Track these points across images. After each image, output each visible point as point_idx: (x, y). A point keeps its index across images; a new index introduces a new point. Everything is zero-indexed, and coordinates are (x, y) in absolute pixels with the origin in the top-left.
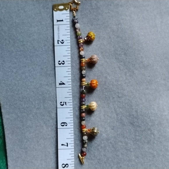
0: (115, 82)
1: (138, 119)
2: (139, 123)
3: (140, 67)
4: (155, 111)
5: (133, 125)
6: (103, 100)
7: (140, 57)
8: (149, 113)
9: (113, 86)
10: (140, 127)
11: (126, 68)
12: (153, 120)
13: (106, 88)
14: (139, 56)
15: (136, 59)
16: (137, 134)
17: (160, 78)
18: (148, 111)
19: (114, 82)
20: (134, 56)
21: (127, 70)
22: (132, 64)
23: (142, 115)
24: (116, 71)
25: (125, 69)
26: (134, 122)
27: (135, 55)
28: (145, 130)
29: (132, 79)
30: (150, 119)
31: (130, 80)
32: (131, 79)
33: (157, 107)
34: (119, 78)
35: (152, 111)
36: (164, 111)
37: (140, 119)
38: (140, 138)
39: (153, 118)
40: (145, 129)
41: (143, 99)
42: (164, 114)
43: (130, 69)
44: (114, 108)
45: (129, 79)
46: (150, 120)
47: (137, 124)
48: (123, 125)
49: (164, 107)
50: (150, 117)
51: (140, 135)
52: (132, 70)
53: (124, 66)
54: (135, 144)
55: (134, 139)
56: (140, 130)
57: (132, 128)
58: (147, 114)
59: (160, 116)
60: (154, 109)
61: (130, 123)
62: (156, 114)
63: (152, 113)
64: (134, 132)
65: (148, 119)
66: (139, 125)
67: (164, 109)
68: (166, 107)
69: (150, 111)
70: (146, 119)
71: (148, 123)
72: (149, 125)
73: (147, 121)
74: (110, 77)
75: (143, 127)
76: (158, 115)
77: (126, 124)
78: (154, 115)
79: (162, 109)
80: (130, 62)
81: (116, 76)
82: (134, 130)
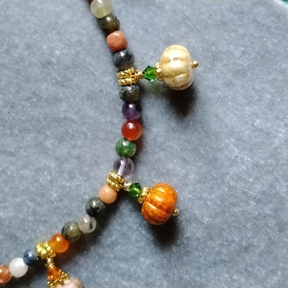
0: (39, 204)
1: (220, 235)
2: (233, 241)
3: (57, 82)
4: (243, 163)
5: (223, 262)
7: (26, 53)
8: (232, 183)
9: (45, 222)
11: (20, 131)
12: (264, 193)
14: (16, 53)
15: (18, 72)
16: (263, 272)
18: (223, 182)
19: (38, 209)
20: (5, 71)
21: (32, 135)
22: (28, 99)
23: (218, 210)
24: (4, 171)
25: (23, 138)
26: (219, 253)
28: (271, 243)
29: (79, 143)
30: (254, 198)
31: (75, 153)
32: (74, 147)
33: (236, 146)
34: (37, 181)
35: (233, 170)
36: (268, 134)
37: (225, 227)
38: (279, 273)
39: (258, 187)
40: (270, 239)
41: (171, 166)
42: (277, 141)
43: (38, 120)
44: (120, 275)
45: (69, 152)
46: (258, 201)
47: (232, 249)
49: (258, 122)
50: (244, 193)
51: (271, 267)
52: (45, 119)
53: (8, 132)
56: (260, 255)
57: (228, 272)
58: (232, 195)
59: (270, 161)
60: (233, 158)
61: (210, 267)
62: (257, 167)
63: (239, 178)
64: (247, 278)
65: (250, 205)
66: (239, 246)
67: (261, 130)
68: (262, 118)
69: (228, 176)
70: (243, 211)
71: (259, 215)
72: (268, 214)
73: (250, 214)
74: (5, 208)
75: (255, 240)
76: (262, 162)
77: (202, 281)
78: (251, 177)
79: (256, 133)
80: (13, 103)
81: (22, 188)
82: (239, 272)
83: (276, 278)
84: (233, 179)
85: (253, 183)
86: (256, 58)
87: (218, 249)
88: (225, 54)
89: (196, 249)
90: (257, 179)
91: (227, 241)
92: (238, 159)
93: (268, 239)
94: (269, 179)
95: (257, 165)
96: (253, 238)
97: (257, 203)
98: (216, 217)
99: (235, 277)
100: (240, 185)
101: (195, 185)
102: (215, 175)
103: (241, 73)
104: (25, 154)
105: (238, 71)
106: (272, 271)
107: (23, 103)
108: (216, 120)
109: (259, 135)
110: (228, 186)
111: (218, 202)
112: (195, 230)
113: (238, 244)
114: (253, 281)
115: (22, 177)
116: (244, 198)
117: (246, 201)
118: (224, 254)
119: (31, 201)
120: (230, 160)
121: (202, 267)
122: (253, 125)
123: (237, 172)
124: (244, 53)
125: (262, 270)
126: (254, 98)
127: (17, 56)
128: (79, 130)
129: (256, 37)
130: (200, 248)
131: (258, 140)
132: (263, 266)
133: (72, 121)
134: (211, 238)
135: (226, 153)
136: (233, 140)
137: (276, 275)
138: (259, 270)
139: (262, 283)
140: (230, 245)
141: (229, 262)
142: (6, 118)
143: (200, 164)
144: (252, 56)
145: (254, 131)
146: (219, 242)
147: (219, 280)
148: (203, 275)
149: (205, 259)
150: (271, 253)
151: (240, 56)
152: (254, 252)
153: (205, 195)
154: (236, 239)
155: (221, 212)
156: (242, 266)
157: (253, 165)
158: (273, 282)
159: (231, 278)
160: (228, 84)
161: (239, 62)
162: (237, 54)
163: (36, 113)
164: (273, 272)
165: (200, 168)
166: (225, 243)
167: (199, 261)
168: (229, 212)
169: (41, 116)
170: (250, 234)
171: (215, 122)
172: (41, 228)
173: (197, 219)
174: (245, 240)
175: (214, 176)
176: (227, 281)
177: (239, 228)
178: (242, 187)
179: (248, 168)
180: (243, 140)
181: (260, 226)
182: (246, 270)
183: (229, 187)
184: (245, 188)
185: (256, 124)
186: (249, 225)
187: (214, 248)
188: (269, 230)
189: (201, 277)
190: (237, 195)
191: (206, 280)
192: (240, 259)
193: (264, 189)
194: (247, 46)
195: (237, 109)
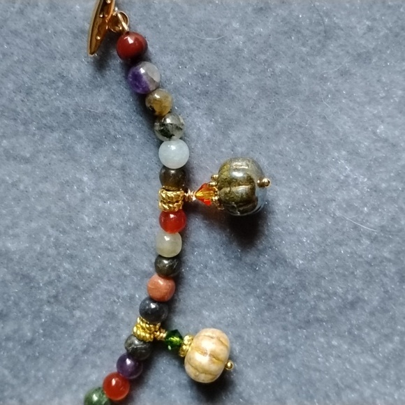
0: (64, 232)
1: (318, 285)
2: (335, 294)
4: (356, 186)
5: (319, 320)
6: (99, 350)
8: (338, 214)
9: (71, 257)
10: (353, 305)
11: (39, 129)
12: (383, 228)
13: (56, 297)
15: (37, 43)
17: (236, 25)
18: (326, 212)
20: (18, 41)
21: (56, 135)
23: (316, 250)
24: (14, 185)
25: (43, 137)
26: (315, 308)
27: (15, 33)
28: (388, 297)
29: (123, 149)
30: (369, 236)
32: (116, 153)
33: (349, 161)
34: (62, 199)
35: (341, 196)
36: (394, 146)
37: (325, 273)
38: (397, 339)
39: (376, 220)
40: (386, 292)
46: (374, 240)
47: (332, 303)
48: (282, 360)
49: (381, 128)
50: (355, 227)
51: (386, 331)
52: (76, 113)
53: (21, 128)
54: (399, 379)
55: (380, 367)
56: (372, 314)
57: (325, 335)
58: (337, 230)
59: (394, 183)
60: (342, 178)
61: (300, 328)
62: (375, 191)
63: (350, 206)
64: (350, 344)
65: (361, 244)
66: (343, 300)
67: (386, 140)
68: (388, 123)
69: (334, 204)
70: (351, 253)
71: (374, 258)
72: (386, 258)
73: (360, 256)
74: (16, 236)
75: (366, 292)
76: (384, 185)
77: (288, 346)
78: (366, 206)
79: (379, 145)
80: (30, 88)
81: (40, 208)
82: (340, 336)
83: (390, 346)
84: (340, 208)
85: (368, 214)
86: (386, 36)
87: (313, 303)
88: (342, 30)
89: (283, 302)
90: (374, 208)
91: (326, 292)
92: (350, 180)
93: (384, 292)
94: (392, 209)
95: (375, 189)
96: (363, 289)
97: (372, 242)
98: (314, 259)
99: (334, 343)
100: (350, 216)
101: (287, 213)
102: (315, 201)
103: (363, 58)
104: (46, 161)
105: (359, 55)
106: (386, 336)
107: (44, 88)
108: (322, 123)
109: (382, 147)
110: (333, 217)
111: (318, 239)
112: (282, 277)
113: (341, 297)
114: (358, 349)
115: (41, 193)
116: (354, 234)
117: (357, 239)
118: (321, 310)
119: (52, 227)
120: (337, 181)
121: (290, 326)
122: (375, 133)
123: (346, 197)
124: (370, 29)
125: (372, 333)
126: (378, 94)
127: (36, 18)
128: (124, 129)
129: (389, 7)
130: (287, 301)
131: (380, 155)
132: (374, 329)
133: (115, 117)
134: (304, 287)
135: (334, 170)
136: (344, 153)
137: (392, 341)
138: (368, 334)
139: (371, 351)
140: (330, 298)
141: (327, 322)
142: (19, 109)
143: (294, 185)
144: (382, 34)
145: (375, 141)
146: (315, 294)
147: (312, 346)
148: (290, 338)
149: (294, 316)
150: (385, 311)
151: (365, 34)
152: (363, 308)
153: (299, 228)
154: (340, 290)
155: (320, 252)
156: (344, 328)
157: (371, 189)
158: (386, 350)
159: (329, 343)
160: (344, 73)
161: (363, 42)
162: (360, 30)
163: (62, 103)
164: (388, 337)
165: (296, 190)
166: (323, 296)
167: (285, 319)
168: (332, 253)
169: (69, 108)
170: (359, 285)
171: (321, 126)
172: (67, 265)
173: (286, 261)
174: (351, 293)
175: (313, 203)
176: (323, 347)
177: (344, 275)
178: (352, 219)
179: (362, 193)
180: (357, 153)
181: (374, 275)
182: (350, 333)
183: (335, 219)
184: (357, 221)
185: (378, 131)
186: (358, 272)
187: (307, 302)
188: (386, 280)
189: (288, 341)
190: (345, 230)
191: (294, 345)
192: (343, 318)
193: (384, 223)
194: (375, 20)
195: (354, 109)
